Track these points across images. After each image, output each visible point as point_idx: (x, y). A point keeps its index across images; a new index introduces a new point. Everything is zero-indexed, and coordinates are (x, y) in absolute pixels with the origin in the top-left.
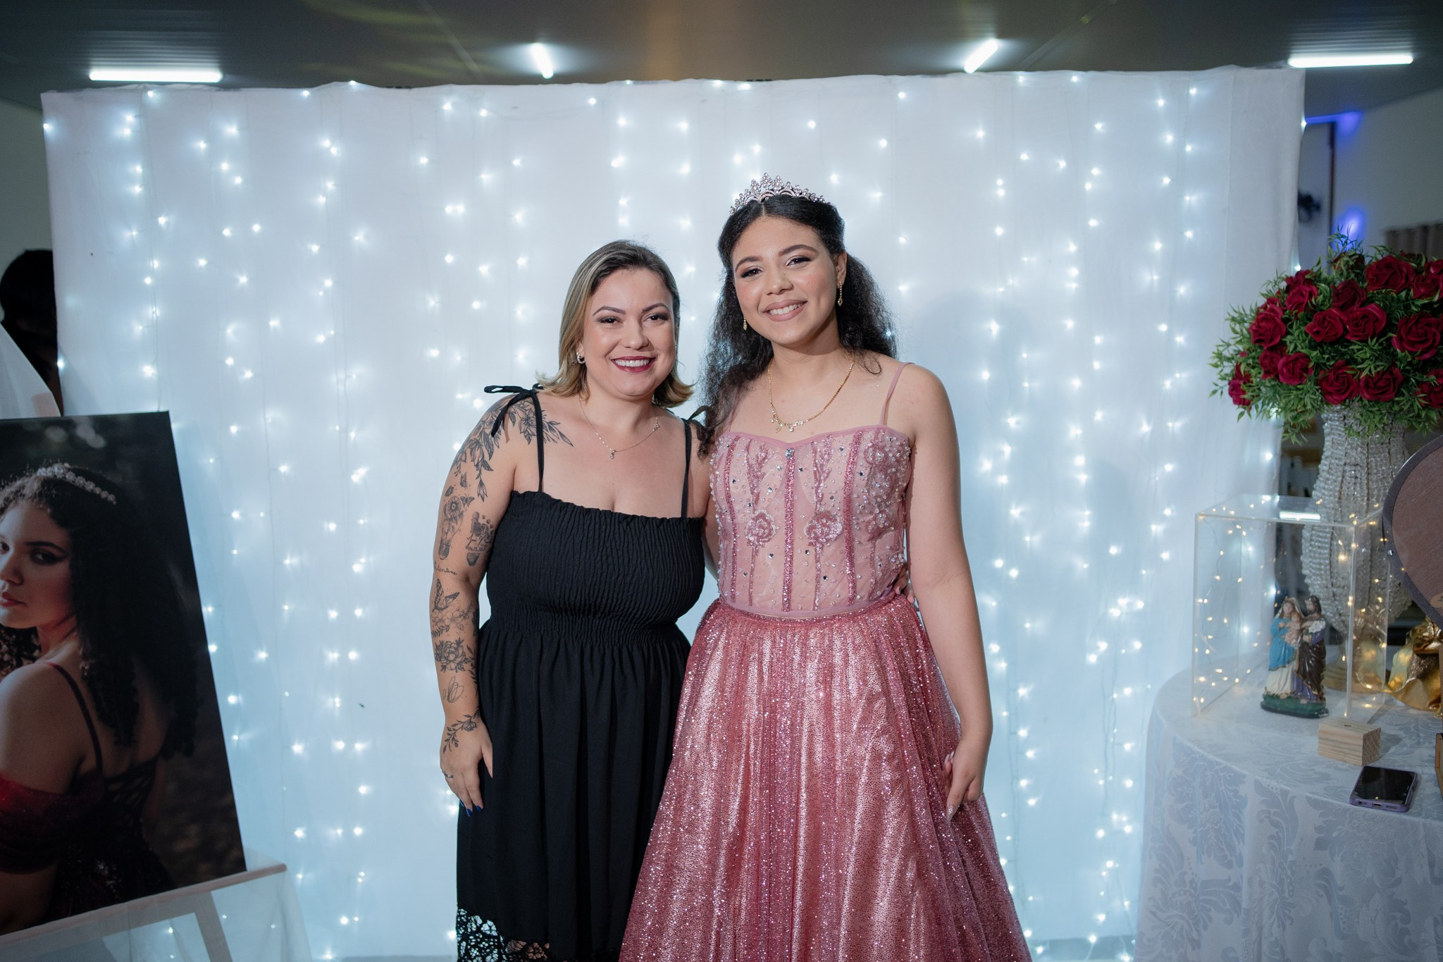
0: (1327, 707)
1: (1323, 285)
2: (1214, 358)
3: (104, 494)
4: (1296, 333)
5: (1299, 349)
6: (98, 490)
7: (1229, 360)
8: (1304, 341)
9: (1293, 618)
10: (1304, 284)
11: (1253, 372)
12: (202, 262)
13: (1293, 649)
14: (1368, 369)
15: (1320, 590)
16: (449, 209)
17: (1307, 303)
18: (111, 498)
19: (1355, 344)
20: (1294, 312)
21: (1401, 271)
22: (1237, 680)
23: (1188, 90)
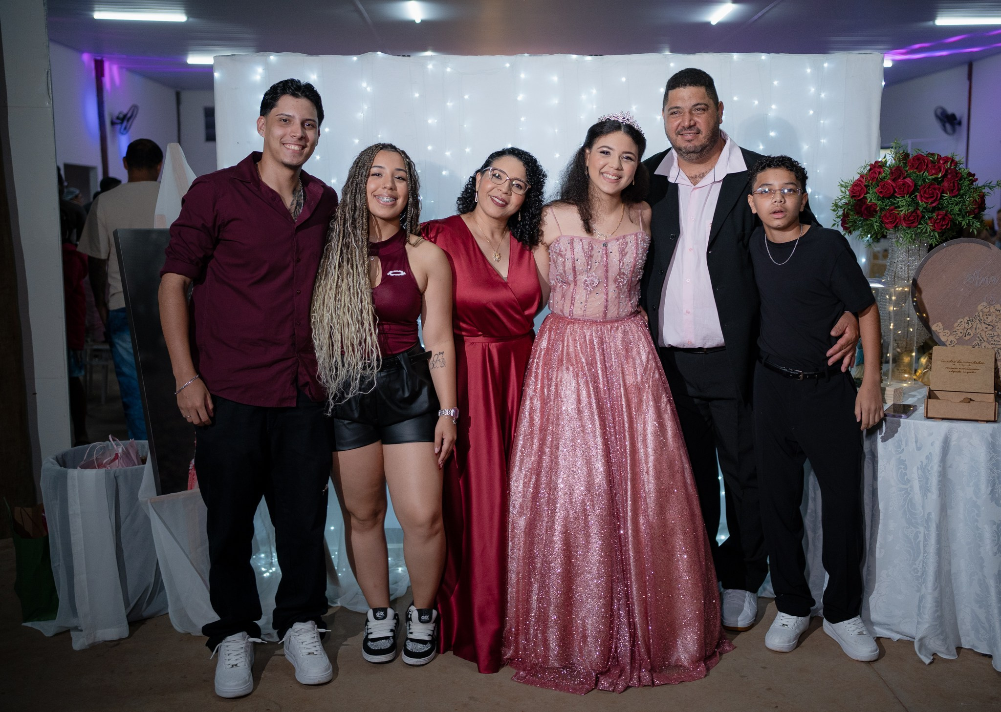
1: (886, 168)
4: (871, 193)
5: (873, 201)
7: (841, 207)
8: (875, 197)
10: (878, 168)
11: (852, 213)
14: (904, 211)
16: (430, 121)
17: (878, 177)
19: (898, 198)
20: (871, 182)
21: (924, 162)
23: (823, 64)
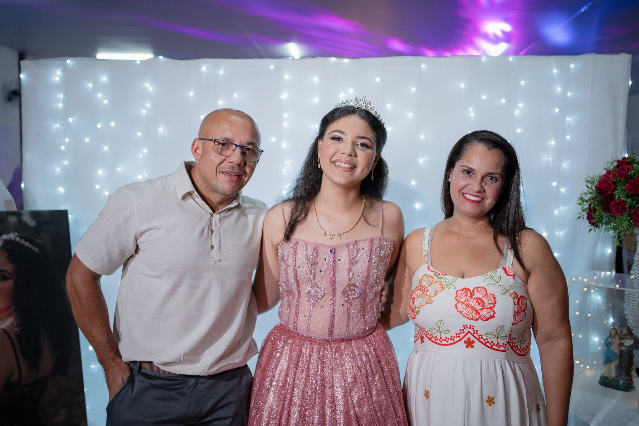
0: (634, 386)
1: (636, 165)
2: (579, 200)
3: (33, 248)
4: (620, 189)
5: (621, 198)
6: (30, 246)
8: (624, 194)
9: (616, 337)
10: (626, 164)
11: (598, 207)
12: (87, 140)
13: (616, 354)
15: (633, 323)
17: (626, 174)
18: (37, 250)
20: (619, 179)
22: (588, 367)
23: (569, 65)
